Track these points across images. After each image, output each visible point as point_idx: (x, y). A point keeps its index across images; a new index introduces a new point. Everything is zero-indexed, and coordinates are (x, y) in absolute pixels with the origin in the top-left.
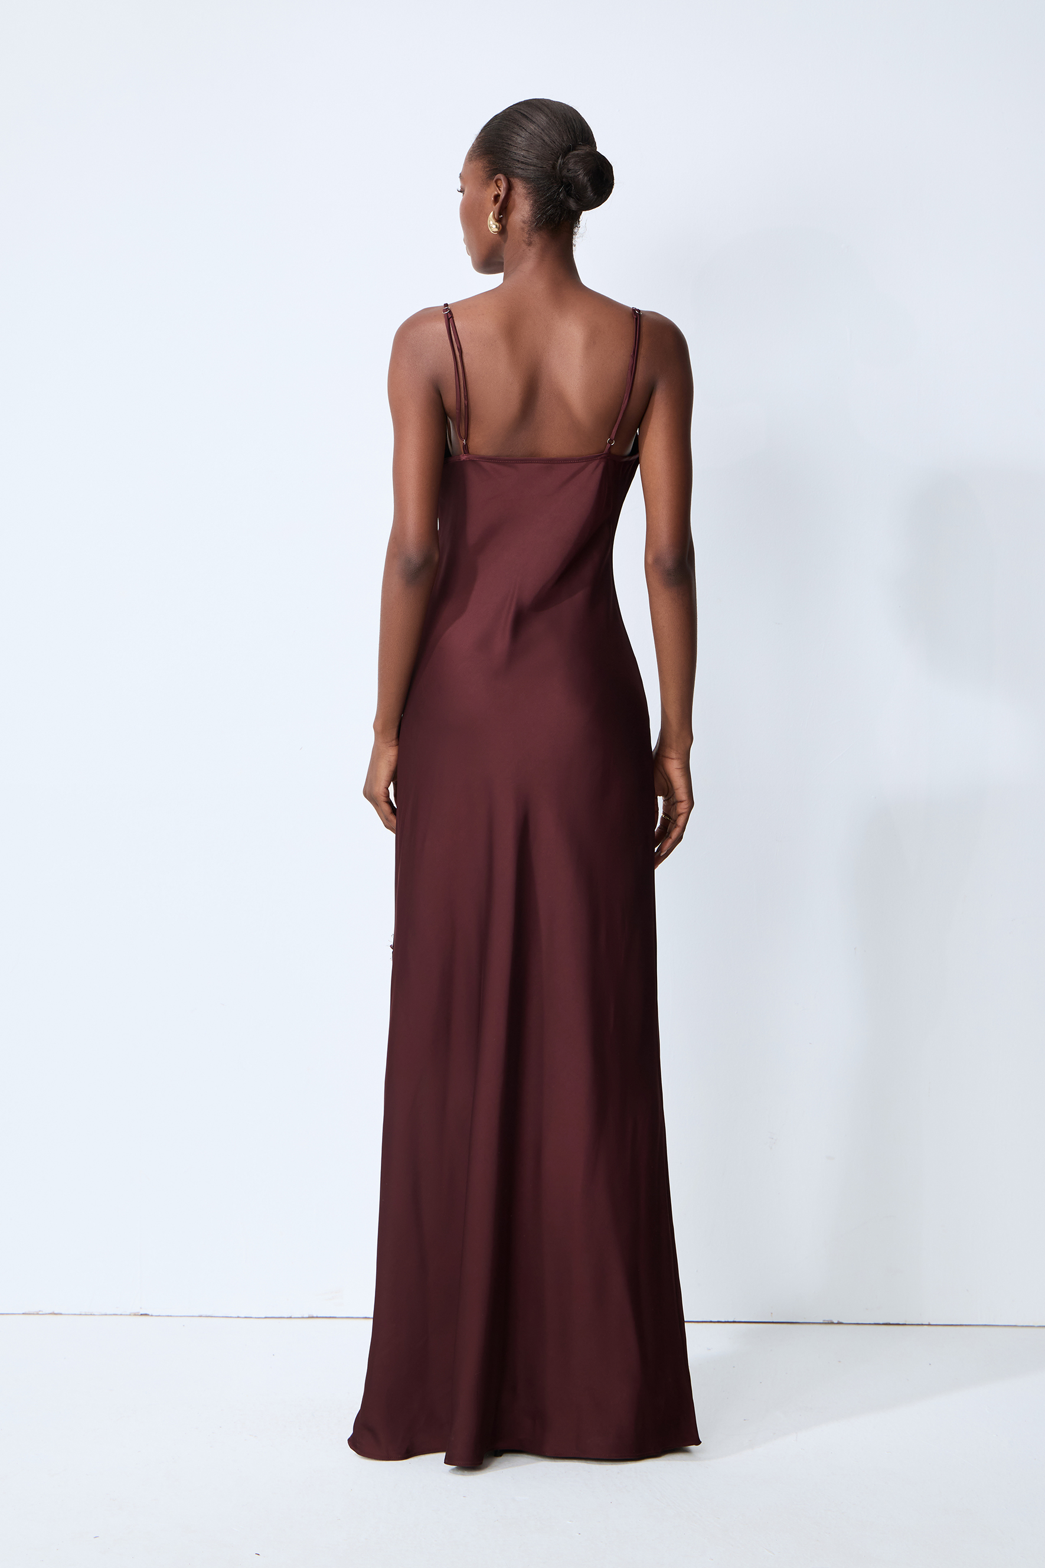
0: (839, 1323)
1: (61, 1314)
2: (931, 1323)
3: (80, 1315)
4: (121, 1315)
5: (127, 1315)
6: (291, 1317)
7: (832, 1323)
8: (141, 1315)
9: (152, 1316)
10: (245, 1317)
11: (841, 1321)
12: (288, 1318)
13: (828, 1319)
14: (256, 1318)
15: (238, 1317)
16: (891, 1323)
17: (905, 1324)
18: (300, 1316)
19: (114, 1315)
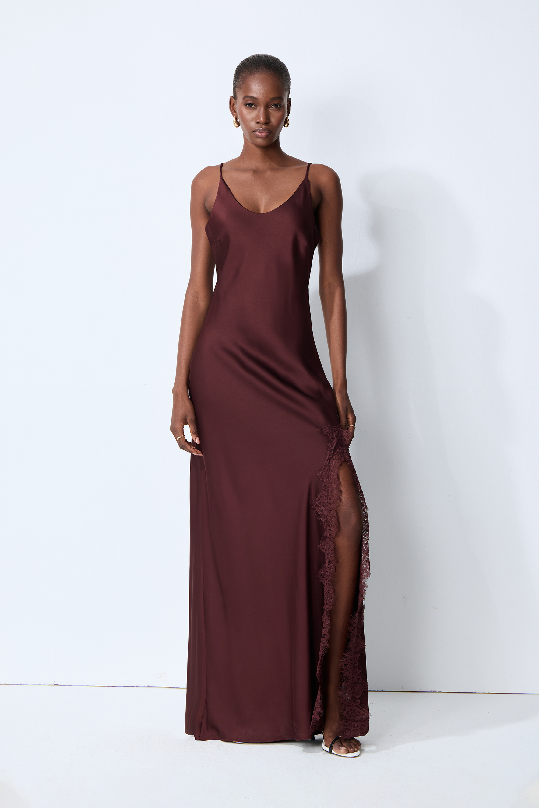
0: (439, 692)
1: (10, 684)
2: (490, 692)
3: (21, 685)
5: (46, 685)
6: (138, 687)
7: (436, 692)
8: (54, 685)
9: (60, 685)
10: (113, 686)
11: (440, 691)
13: (433, 690)
14: (118, 687)
15: (109, 686)
16: (468, 692)
17: (476, 693)
18: (143, 686)
19: (39, 685)
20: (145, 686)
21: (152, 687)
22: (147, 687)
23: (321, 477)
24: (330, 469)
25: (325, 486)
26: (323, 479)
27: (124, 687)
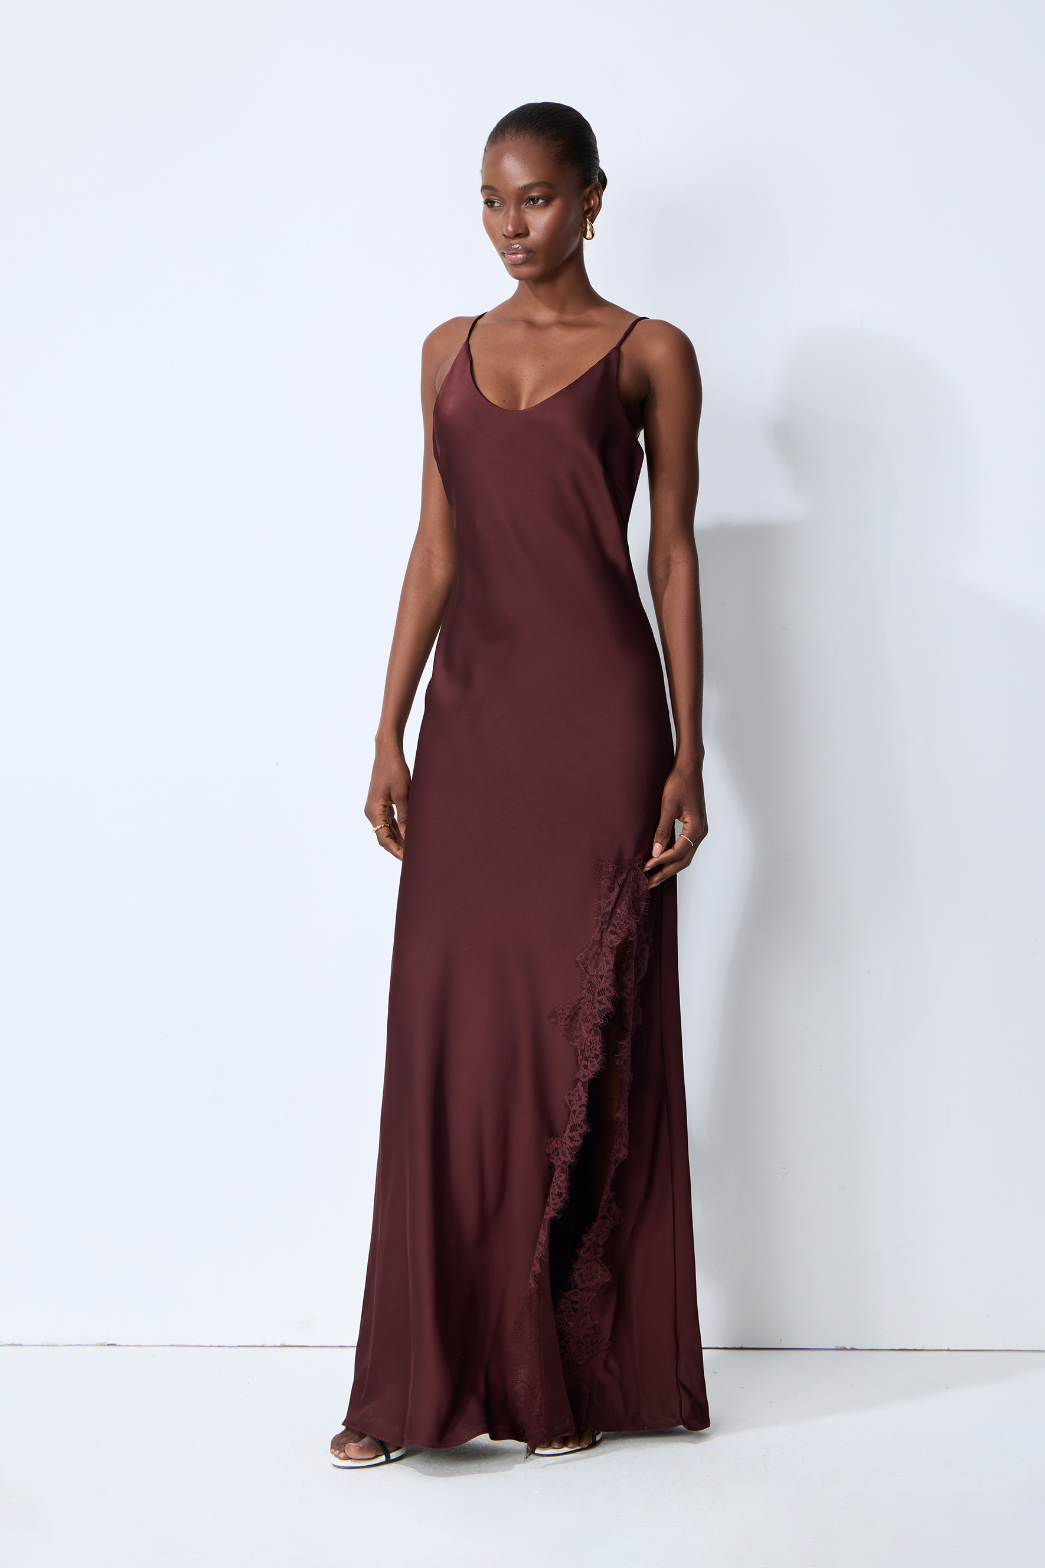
0: (852, 1349)
1: (21, 1345)
2: (950, 1349)
3: (42, 1345)
4: (86, 1345)
5: (93, 1345)
6: (263, 1346)
7: (846, 1349)
8: (108, 1345)
9: (119, 1346)
10: (218, 1346)
11: (854, 1347)
12: (261, 1346)
13: (840, 1345)
14: (229, 1347)
15: (211, 1346)
16: (908, 1348)
17: (923, 1350)
18: (273, 1345)
19: (79, 1345)
20: (277, 1345)
21: (289, 1346)
22: (281, 1346)
23: (583, 964)
24: (601, 951)
25: (589, 982)
26: (586, 968)
27: (238, 1346)
